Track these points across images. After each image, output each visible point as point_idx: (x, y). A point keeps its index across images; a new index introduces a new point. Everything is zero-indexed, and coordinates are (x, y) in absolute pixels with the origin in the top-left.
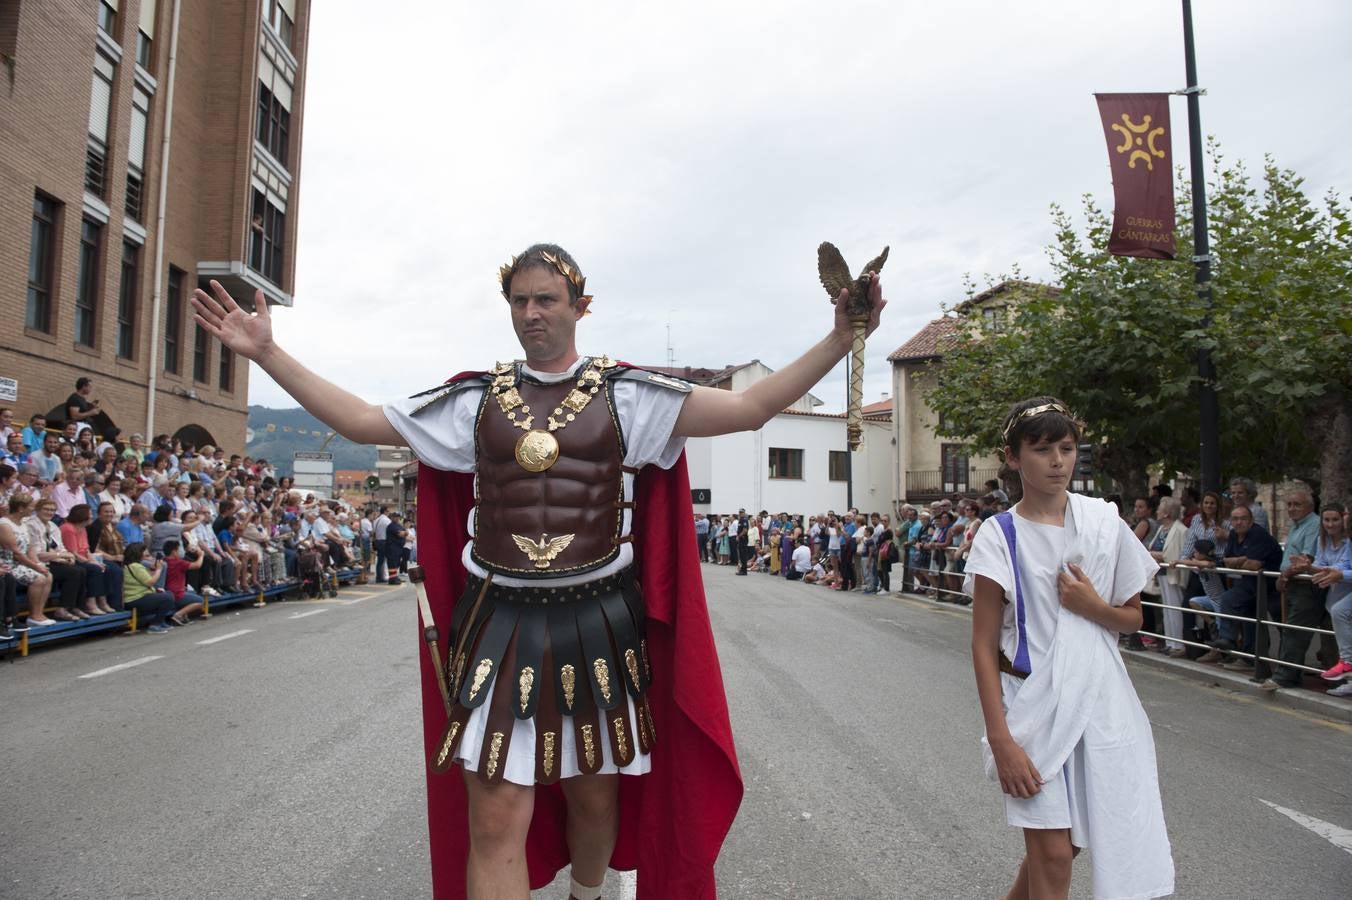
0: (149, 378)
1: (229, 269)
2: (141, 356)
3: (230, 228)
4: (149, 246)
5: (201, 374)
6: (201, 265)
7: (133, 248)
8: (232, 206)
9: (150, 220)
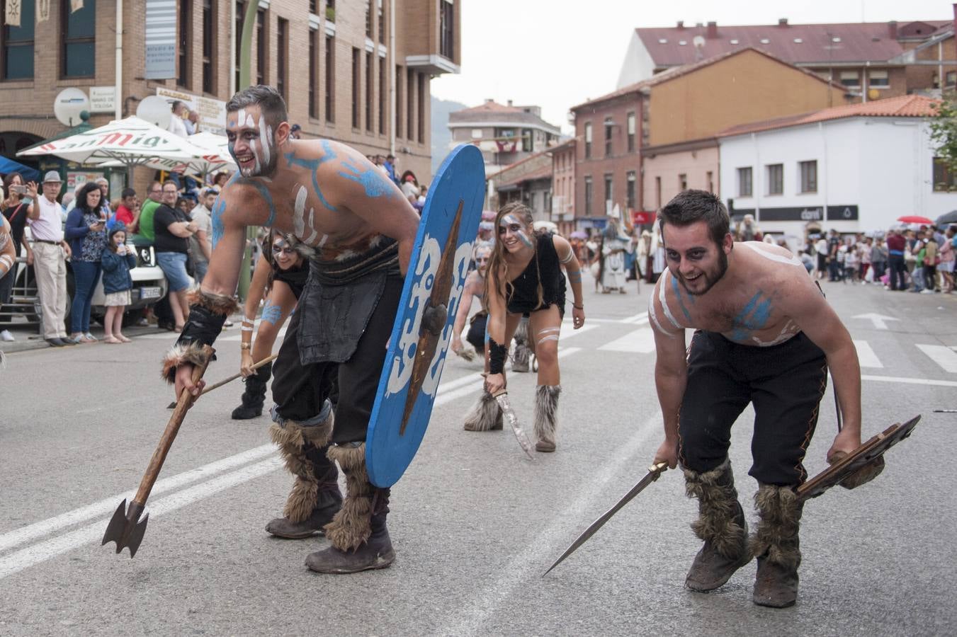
0: (390, 144)
1: (429, 61)
2: (387, 130)
3: (428, 31)
4: (388, 58)
5: (410, 137)
6: (409, 58)
7: (382, 60)
8: (428, 15)
9: (387, 40)
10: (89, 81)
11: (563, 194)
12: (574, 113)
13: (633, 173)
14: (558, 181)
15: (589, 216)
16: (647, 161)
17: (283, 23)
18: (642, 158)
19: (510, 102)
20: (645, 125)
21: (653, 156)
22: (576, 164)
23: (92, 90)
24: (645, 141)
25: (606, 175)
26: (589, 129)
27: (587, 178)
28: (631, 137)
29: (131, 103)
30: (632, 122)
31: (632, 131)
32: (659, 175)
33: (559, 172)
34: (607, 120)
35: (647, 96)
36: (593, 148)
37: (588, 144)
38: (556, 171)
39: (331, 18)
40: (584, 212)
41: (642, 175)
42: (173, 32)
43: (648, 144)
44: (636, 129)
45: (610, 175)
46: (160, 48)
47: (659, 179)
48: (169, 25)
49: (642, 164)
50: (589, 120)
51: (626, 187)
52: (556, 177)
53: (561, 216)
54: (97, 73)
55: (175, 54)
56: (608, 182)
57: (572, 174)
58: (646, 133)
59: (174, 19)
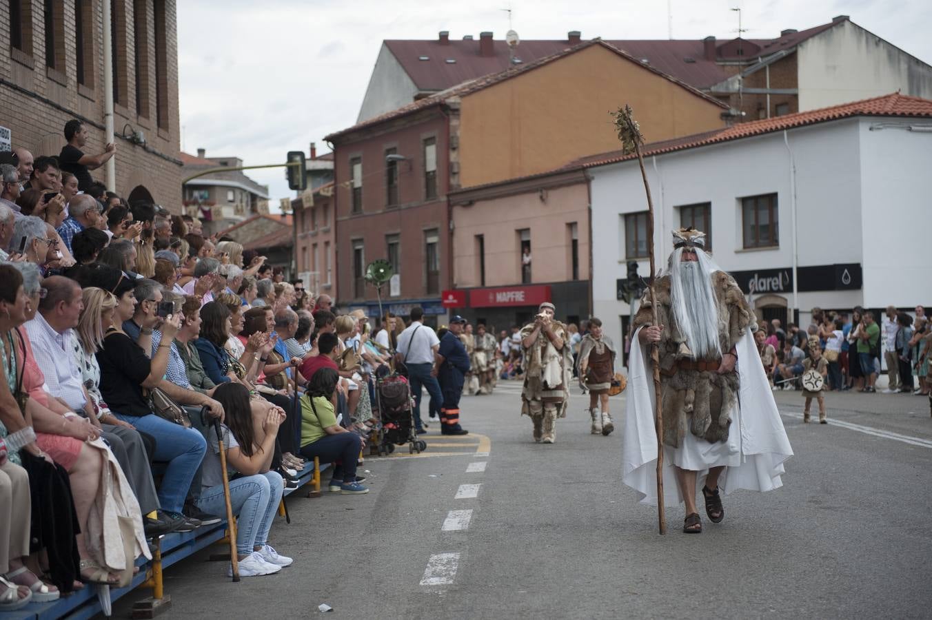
0: (105, 115)
2: (96, 79)
11: (314, 270)
12: (331, 145)
13: (433, 231)
14: (304, 249)
15: (362, 300)
16: (458, 213)
18: (450, 207)
19: (201, 151)
20: (453, 156)
21: (471, 204)
22: (336, 222)
24: (453, 181)
25: (388, 236)
26: (358, 169)
27: (354, 241)
28: (430, 178)
30: (431, 151)
31: (431, 166)
32: (479, 233)
33: (304, 237)
34: (389, 151)
35: (456, 111)
36: (364, 196)
37: (356, 192)
38: (300, 234)
40: (353, 294)
41: (451, 233)
43: (459, 186)
44: (437, 163)
45: (396, 235)
47: (480, 239)
49: (450, 217)
50: (358, 154)
51: (423, 253)
52: (300, 244)
56: (392, 247)
57: (331, 237)
58: (455, 170)
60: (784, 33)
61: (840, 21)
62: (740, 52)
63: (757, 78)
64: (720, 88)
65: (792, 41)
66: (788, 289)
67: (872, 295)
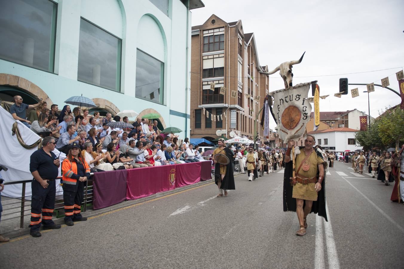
10: (222, 129)
17: (246, 117)
23: (222, 130)
29: (229, 132)
39: (251, 116)
42: (236, 121)
46: (234, 123)
48: (235, 120)
53: (277, 147)
54: (223, 127)
55: (236, 124)
59: (236, 119)
60: (347, 111)
61: (355, 109)
62: (340, 114)
63: (343, 118)
64: (336, 119)
65: (348, 112)
66: (328, 149)
67: (336, 151)
